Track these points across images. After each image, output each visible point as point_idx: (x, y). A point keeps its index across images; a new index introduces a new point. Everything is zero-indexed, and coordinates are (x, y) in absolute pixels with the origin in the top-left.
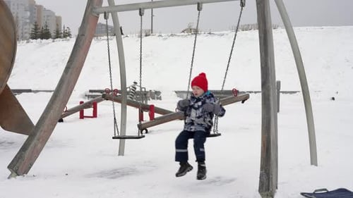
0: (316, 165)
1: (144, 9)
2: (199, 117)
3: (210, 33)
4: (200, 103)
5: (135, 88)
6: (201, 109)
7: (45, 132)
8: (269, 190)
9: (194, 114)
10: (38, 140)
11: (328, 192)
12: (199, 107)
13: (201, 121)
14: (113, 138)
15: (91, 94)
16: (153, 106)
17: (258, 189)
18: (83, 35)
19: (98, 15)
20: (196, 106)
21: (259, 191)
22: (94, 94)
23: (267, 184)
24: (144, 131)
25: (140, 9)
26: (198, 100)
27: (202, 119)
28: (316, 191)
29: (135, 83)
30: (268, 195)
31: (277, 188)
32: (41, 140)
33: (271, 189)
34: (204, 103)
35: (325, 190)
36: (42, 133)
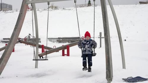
0: (125, 69)
1: (50, 2)
2: (89, 47)
3: (64, 9)
4: (88, 43)
5: (30, 37)
6: (89, 45)
7: (7, 57)
8: (110, 77)
9: (86, 46)
10: (4, 61)
11: (133, 78)
12: (88, 44)
13: (89, 49)
14: (33, 60)
15: (4, 40)
16: (43, 45)
17: (106, 77)
18: (22, 14)
19: (28, 4)
20: (87, 43)
21: (106, 78)
22: (6, 40)
23: (109, 75)
24: (41, 57)
25: (48, 2)
26: (87, 42)
27: (89, 48)
28: (128, 78)
29: (30, 34)
30: (110, 80)
31: (113, 77)
32: (5, 61)
33: (111, 77)
34: (90, 43)
35: (132, 77)
36: (6, 58)
